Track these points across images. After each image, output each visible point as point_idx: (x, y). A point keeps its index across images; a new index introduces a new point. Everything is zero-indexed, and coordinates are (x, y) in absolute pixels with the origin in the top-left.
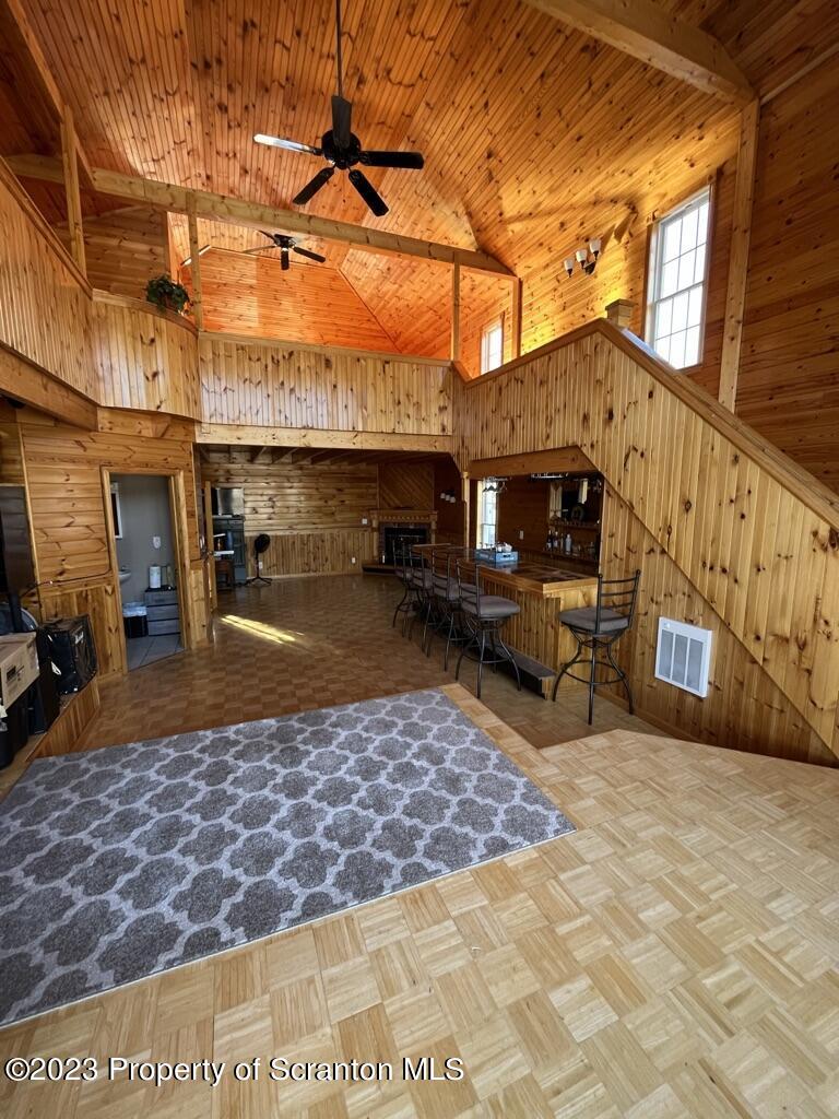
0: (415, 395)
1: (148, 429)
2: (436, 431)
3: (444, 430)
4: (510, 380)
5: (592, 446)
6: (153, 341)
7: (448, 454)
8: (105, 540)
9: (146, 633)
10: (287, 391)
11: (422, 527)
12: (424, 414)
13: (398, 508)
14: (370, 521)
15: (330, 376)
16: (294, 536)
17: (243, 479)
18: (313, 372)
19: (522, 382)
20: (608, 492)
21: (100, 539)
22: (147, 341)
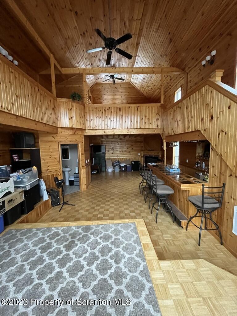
0: (148, 116)
1: (71, 132)
2: (155, 127)
3: (158, 126)
4: (177, 108)
5: (205, 130)
6: (71, 109)
7: (159, 134)
8: (59, 161)
9: (74, 185)
10: (108, 119)
11: (157, 156)
12: (151, 121)
13: (149, 150)
14: (141, 154)
15: (121, 113)
16: (118, 158)
17: (105, 143)
18: (116, 112)
19: (181, 108)
20: (212, 148)
21: (58, 161)
22: (69, 109)
